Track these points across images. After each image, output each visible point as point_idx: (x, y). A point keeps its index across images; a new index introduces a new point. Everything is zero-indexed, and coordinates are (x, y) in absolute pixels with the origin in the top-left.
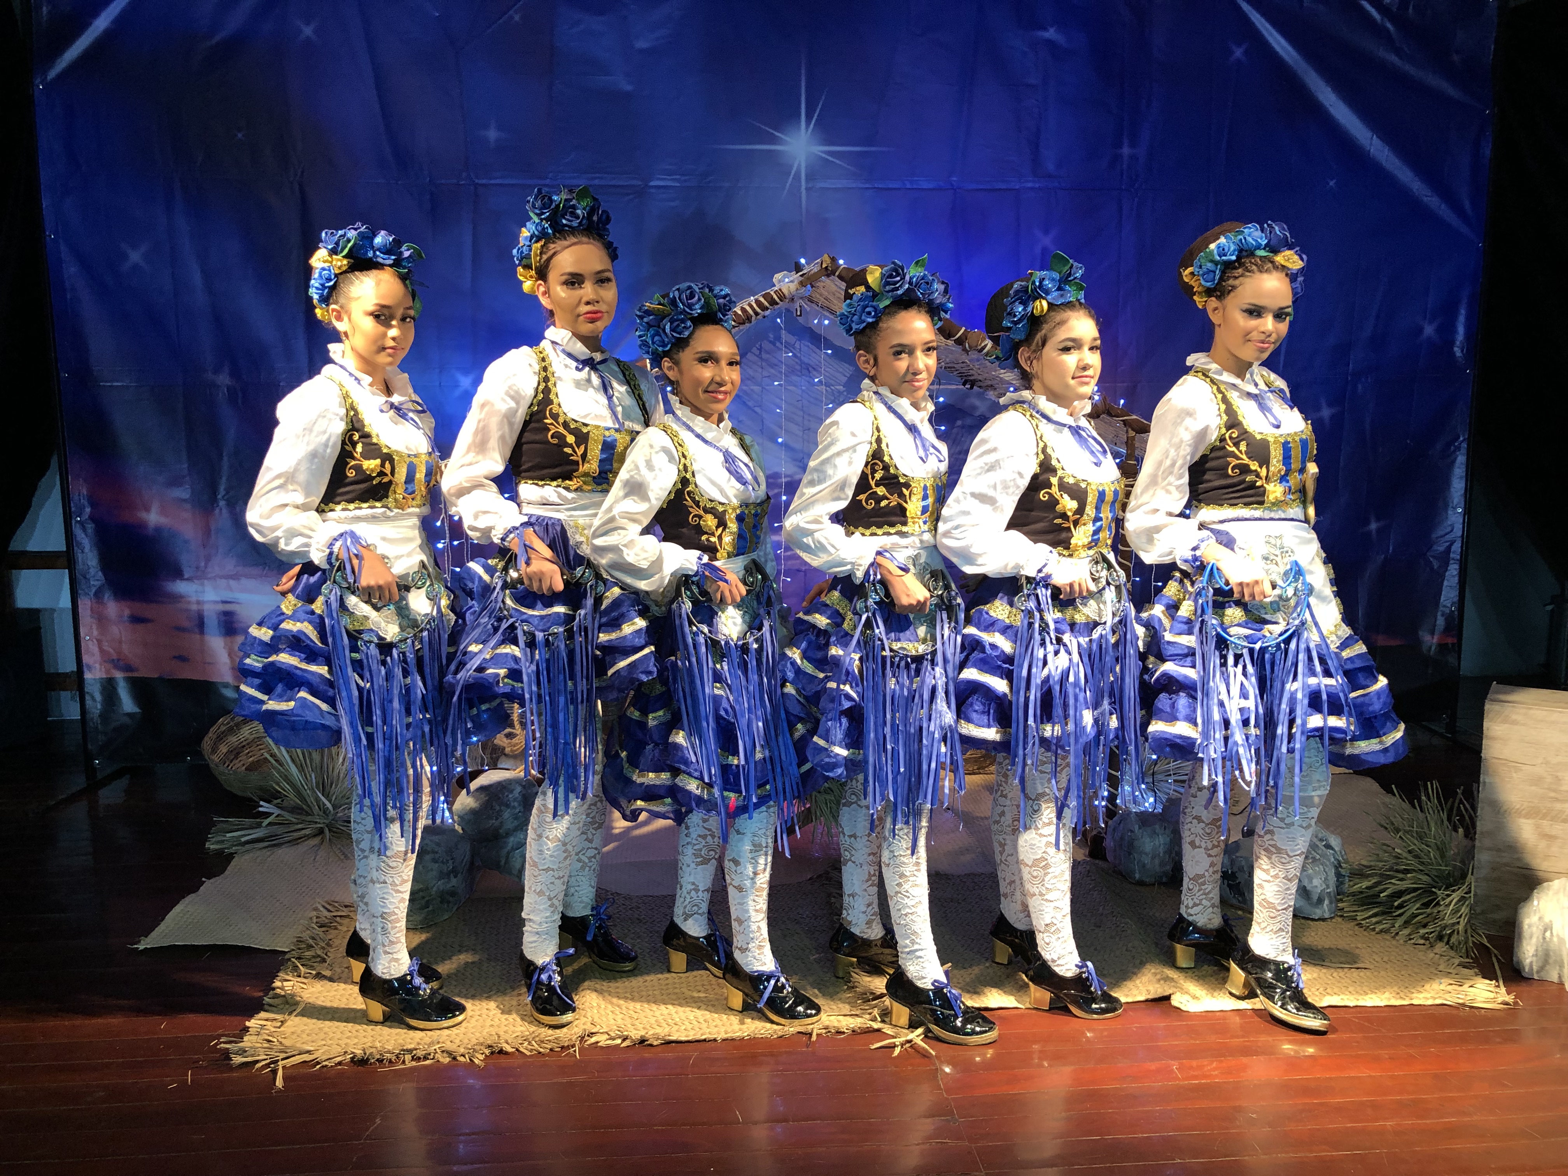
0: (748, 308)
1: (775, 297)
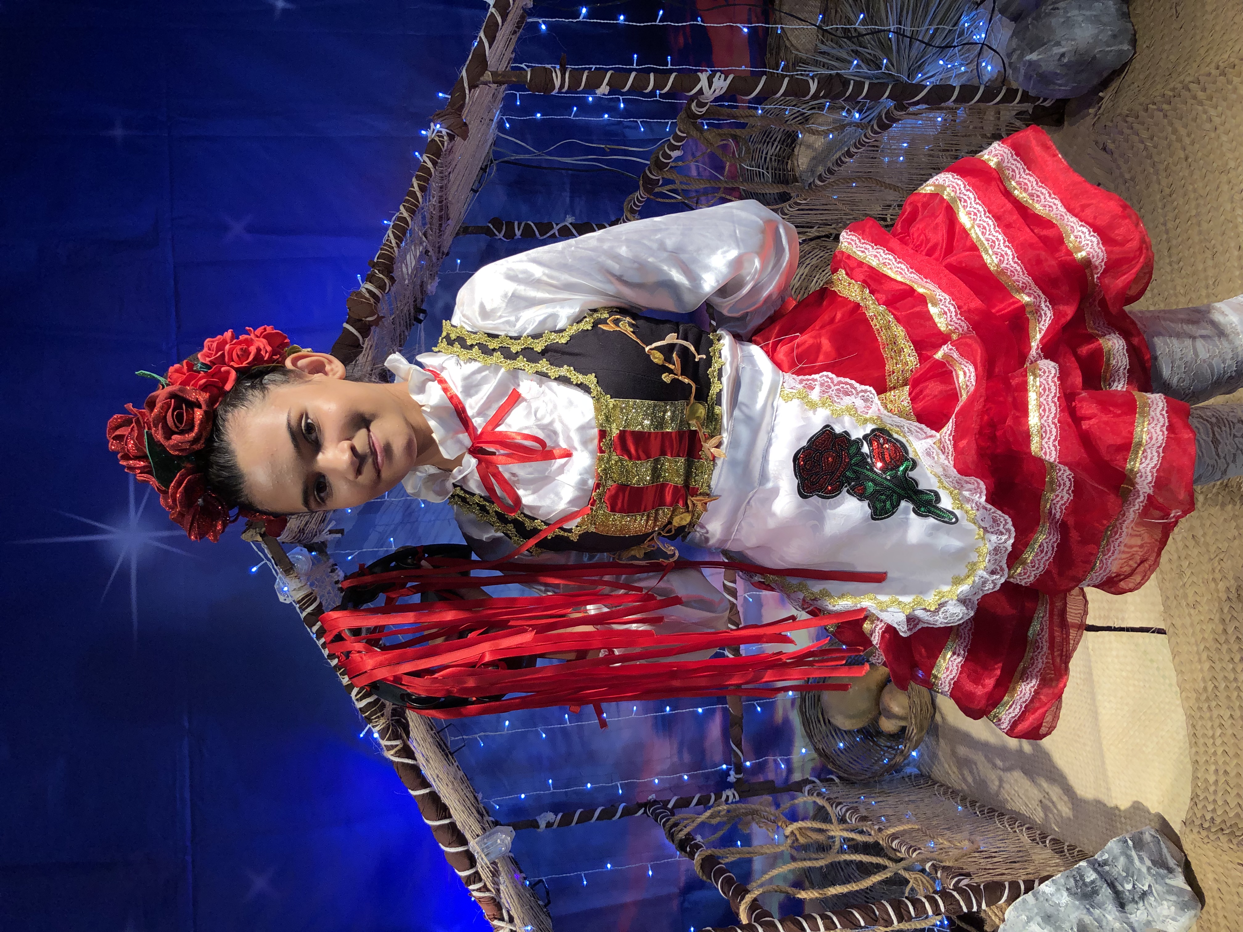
0: (328, 650)
1: (309, 610)
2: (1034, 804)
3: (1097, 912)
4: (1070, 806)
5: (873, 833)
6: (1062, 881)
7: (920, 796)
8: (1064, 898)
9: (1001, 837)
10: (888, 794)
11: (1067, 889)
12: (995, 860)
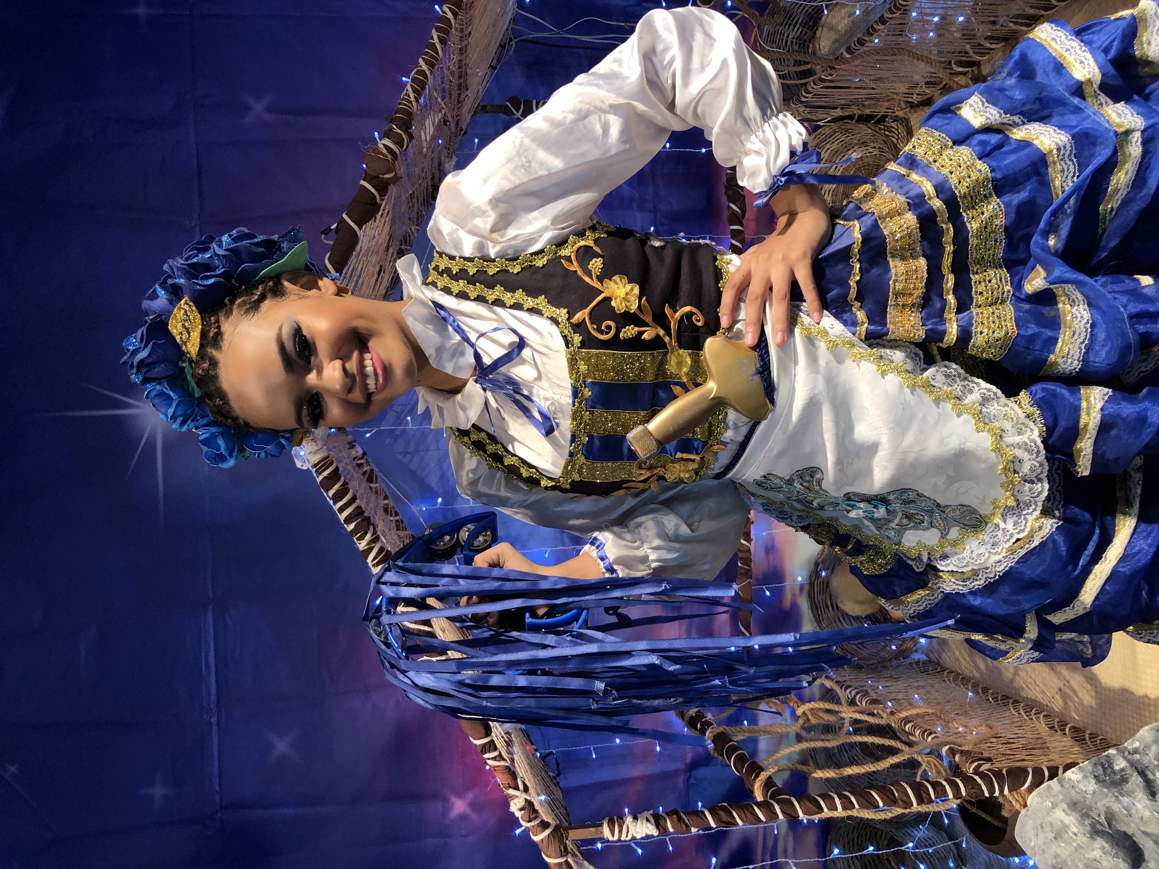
0: (345, 514)
1: (326, 473)
2: (1052, 692)
3: (1126, 800)
4: (1093, 694)
5: (885, 716)
6: (1090, 768)
7: (930, 681)
8: (1091, 786)
9: (1018, 724)
10: (897, 679)
11: (1095, 777)
12: (1014, 746)
